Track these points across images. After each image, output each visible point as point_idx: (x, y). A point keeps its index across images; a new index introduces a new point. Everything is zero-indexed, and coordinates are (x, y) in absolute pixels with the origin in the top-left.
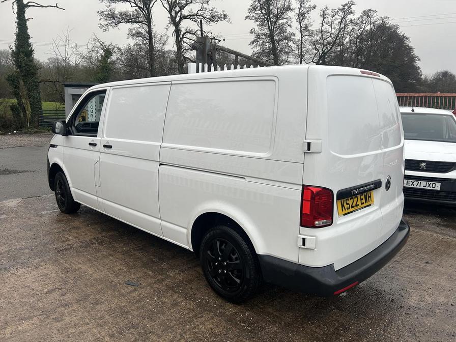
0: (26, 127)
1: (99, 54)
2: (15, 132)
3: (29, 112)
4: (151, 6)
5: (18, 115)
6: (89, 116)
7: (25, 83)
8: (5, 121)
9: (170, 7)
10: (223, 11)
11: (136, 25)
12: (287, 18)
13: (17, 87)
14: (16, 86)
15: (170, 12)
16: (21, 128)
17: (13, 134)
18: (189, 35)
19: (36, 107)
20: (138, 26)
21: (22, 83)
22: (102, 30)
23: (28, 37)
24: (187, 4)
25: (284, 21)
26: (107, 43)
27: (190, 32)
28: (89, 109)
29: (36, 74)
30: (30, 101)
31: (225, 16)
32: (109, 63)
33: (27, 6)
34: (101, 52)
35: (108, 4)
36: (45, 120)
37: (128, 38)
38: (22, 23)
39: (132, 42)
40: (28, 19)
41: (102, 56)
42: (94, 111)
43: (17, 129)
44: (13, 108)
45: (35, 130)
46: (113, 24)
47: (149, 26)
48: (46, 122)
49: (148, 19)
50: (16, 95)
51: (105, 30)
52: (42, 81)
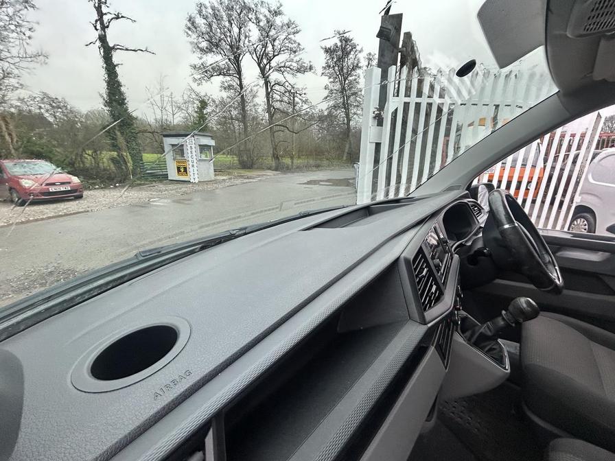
0: (129, 179)
1: (195, 105)
2: (117, 185)
3: (130, 165)
4: (240, 59)
5: (120, 168)
6: (191, 166)
7: (122, 133)
8: (110, 174)
9: (258, 60)
10: (310, 62)
11: (228, 78)
12: (356, 75)
13: (114, 139)
14: (113, 137)
15: (259, 65)
16: (125, 180)
17: (116, 187)
18: (277, 87)
19: (137, 159)
20: (230, 79)
21: (118, 133)
22: (196, 84)
23: (119, 85)
24: (274, 56)
25: (354, 77)
26: (203, 94)
27: (278, 84)
28: (190, 159)
29: (132, 125)
30: (130, 153)
31: (311, 68)
32: (206, 114)
33: (113, 48)
34: (197, 102)
35: (200, 56)
36: (148, 172)
37: (221, 91)
38: (111, 69)
39: (225, 94)
40: (117, 65)
41: (198, 107)
42: (195, 161)
43: (120, 182)
44: (113, 160)
45: (139, 182)
46: (206, 78)
47: (240, 79)
48: (148, 173)
49: (239, 72)
50: (115, 147)
51: (199, 84)
52: (140, 132)
